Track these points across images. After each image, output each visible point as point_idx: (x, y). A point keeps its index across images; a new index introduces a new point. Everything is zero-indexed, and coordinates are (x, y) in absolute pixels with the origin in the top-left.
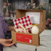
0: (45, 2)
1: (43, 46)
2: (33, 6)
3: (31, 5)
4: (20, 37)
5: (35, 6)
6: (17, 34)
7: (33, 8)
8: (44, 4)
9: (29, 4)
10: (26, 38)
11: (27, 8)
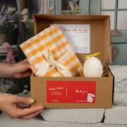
0: (52, 7)
1: (121, 105)
2: (22, 16)
3: (18, 12)
4: (58, 90)
5: (27, 16)
6: (48, 82)
7: (23, 21)
8: (51, 11)
9: (10, 9)
10: (77, 91)
11: (7, 20)
